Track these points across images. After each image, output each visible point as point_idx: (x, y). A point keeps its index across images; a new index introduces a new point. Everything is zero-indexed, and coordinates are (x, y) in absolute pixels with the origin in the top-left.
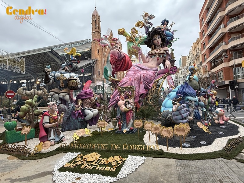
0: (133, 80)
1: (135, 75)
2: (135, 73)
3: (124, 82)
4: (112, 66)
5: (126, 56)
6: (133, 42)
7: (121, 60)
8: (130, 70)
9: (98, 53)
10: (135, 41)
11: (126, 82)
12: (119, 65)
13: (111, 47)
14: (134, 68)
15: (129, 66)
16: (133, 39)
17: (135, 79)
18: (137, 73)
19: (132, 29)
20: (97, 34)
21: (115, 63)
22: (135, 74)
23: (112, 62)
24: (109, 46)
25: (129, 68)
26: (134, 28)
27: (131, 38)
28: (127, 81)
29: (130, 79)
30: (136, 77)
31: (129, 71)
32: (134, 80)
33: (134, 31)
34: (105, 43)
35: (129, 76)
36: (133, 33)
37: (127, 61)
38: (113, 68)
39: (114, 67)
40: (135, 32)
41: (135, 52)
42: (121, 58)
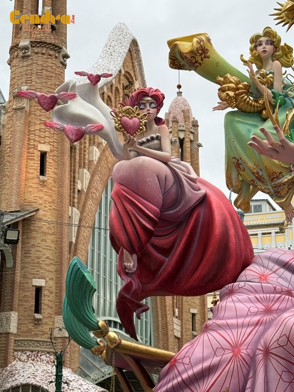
0: (253, 357)
1: (268, 325)
2: (268, 311)
3: (197, 369)
4: (121, 260)
5: (214, 200)
6: (259, 114)
7: (179, 223)
8: (240, 291)
9: (42, 172)
10: (274, 107)
11: (206, 364)
12: (166, 251)
13: (120, 140)
14: (263, 278)
15: (231, 265)
16: (258, 95)
17: (267, 352)
18: (285, 310)
19: (255, 41)
20: (39, 60)
21: (143, 237)
22: (267, 318)
23: (123, 237)
24: (106, 137)
25: (228, 276)
26: (268, 33)
27: (248, 93)
28: (216, 360)
29: (235, 348)
30: (272, 335)
31: (231, 292)
32: (260, 357)
33: (269, 48)
34: (83, 120)
35: (229, 327)
36: (259, 60)
37: (218, 230)
38: (123, 271)
39: (131, 263)
40: (274, 57)
41: (274, 176)
42: (180, 209)
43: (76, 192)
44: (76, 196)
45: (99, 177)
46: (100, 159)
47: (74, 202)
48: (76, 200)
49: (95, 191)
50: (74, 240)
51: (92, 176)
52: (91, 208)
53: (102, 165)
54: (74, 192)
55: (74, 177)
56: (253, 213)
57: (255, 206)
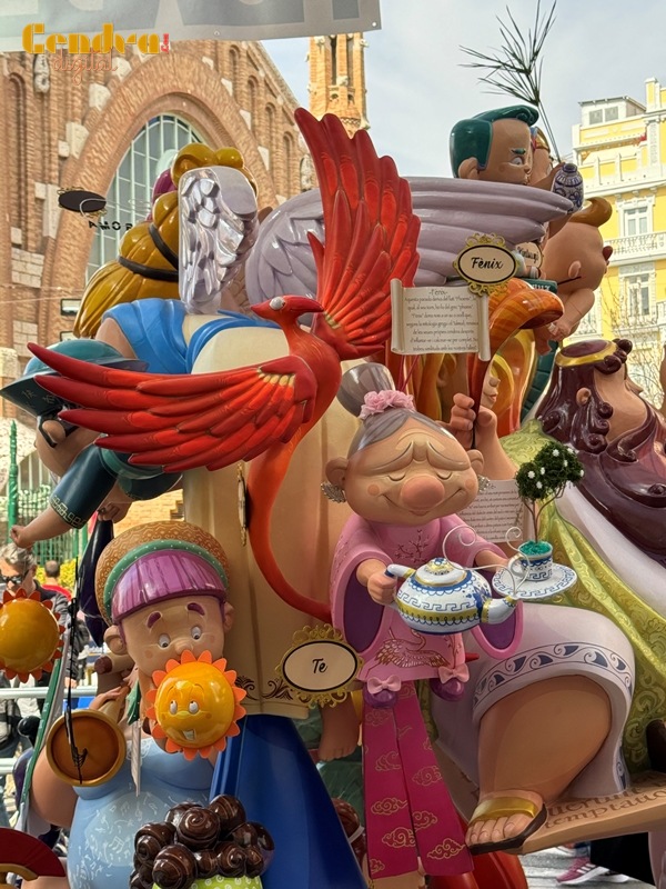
43: (55, 159)
44: (55, 167)
45: (107, 131)
46: (110, 103)
47: (50, 177)
48: (55, 174)
49: (96, 154)
50: (52, 234)
51: (92, 131)
52: (89, 182)
53: (113, 111)
54: (50, 162)
55: (50, 139)
56: (604, 123)
57: (608, 111)
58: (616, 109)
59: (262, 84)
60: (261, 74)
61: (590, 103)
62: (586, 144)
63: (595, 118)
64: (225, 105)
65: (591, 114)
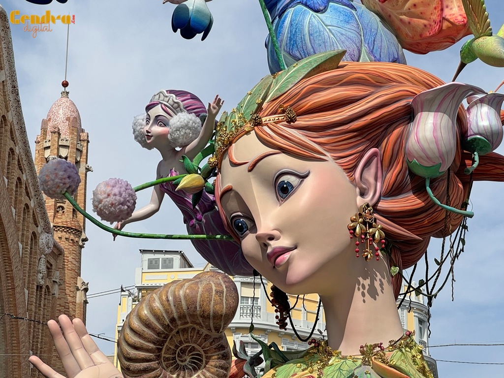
56: (160, 270)
57: (164, 260)
58: (171, 260)
59: (24, 186)
60: (24, 178)
61: (150, 251)
62: (146, 284)
63: (153, 265)
64: (4, 199)
65: (150, 261)
